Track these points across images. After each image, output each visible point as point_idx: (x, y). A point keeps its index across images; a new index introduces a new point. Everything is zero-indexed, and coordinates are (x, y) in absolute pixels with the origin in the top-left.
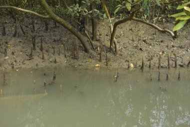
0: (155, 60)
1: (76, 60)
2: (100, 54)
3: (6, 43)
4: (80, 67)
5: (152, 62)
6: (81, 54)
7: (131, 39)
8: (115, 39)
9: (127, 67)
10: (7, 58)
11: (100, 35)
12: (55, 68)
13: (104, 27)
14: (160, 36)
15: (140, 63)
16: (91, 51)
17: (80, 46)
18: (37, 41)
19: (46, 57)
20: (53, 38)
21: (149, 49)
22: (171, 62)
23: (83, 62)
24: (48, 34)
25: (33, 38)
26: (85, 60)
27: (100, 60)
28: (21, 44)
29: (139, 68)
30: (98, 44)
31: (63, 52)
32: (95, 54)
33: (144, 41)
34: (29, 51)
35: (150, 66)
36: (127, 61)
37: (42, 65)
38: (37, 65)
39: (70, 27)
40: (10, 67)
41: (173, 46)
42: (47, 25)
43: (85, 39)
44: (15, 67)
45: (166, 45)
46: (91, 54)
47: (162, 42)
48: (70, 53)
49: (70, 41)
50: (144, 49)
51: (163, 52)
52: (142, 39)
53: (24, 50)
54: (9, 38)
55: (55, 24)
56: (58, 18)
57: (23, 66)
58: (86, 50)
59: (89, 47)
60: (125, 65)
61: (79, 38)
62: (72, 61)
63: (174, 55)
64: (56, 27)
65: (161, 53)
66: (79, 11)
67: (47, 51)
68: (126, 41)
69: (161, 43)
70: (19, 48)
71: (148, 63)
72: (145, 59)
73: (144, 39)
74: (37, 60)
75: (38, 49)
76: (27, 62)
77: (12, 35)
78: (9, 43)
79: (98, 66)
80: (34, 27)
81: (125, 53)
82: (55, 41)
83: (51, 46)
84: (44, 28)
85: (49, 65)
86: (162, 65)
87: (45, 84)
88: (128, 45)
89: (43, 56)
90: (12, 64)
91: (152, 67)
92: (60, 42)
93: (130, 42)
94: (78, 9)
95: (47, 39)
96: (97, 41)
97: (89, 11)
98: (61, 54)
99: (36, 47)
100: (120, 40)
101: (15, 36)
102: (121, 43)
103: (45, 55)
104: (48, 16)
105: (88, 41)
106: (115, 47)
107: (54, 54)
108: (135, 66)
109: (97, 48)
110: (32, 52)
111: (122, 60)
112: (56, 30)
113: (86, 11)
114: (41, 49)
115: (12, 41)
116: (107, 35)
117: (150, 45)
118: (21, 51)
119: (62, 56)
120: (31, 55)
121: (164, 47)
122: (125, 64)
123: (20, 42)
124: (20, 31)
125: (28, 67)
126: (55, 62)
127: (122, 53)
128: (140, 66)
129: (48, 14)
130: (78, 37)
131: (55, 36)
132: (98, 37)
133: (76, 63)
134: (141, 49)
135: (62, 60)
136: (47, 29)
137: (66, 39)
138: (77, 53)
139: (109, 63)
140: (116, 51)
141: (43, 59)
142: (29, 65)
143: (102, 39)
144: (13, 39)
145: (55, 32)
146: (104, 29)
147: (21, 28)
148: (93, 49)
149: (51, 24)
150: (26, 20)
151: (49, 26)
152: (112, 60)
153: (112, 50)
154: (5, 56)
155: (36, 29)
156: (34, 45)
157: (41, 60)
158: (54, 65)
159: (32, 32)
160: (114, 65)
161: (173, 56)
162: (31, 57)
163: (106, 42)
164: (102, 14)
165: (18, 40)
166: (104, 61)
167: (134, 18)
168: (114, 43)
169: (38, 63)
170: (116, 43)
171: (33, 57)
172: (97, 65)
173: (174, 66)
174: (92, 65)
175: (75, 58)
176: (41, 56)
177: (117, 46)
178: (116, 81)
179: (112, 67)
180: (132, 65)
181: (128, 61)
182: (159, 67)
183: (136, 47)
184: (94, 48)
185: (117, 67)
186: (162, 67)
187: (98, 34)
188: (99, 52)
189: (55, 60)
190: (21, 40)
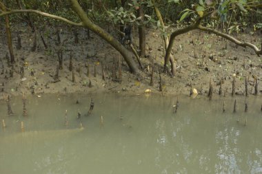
0: (227, 84)
1: (118, 84)
2: (151, 75)
3: (23, 59)
4: (124, 93)
5: (223, 86)
6: (125, 75)
7: (193, 55)
8: (171, 55)
9: (189, 93)
10: (24, 79)
11: (150, 49)
12: (90, 94)
13: (155, 39)
14: (233, 51)
15: (206, 88)
16: (138, 71)
17: (123, 65)
18: (64, 57)
19: (77, 79)
20: (86, 53)
21: (218, 69)
22: (249, 87)
23: (127, 86)
24: (79, 47)
25: (58, 53)
26: (131, 84)
27: (151, 84)
28: (43, 61)
29: (206, 94)
30: (148, 62)
31: (100, 71)
32: (143, 75)
33: (211, 58)
34: (54, 70)
35: (220, 93)
36: (188, 85)
37: (72, 89)
38: (65, 89)
39: (111, 38)
40: (29, 93)
41: (251, 66)
42: (76, 35)
43: (130, 55)
44: (36, 92)
45: (242, 63)
46: (139, 75)
47: (235, 59)
48: (110, 74)
49: (110, 58)
50: (211, 68)
51: (238, 74)
52: (207, 55)
53: (46, 69)
54: (26, 52)
55: (88, 34)
56: (95, 26)
57: (47, 91)
58: (132, 70)
59: (135, 66)
60: (186, 91)
61: (123, 54)
62: (113, 84)
63: (253, 77)
64: (89, 38)
65: (235, 75)
66: (125, 16)
67: (78, 71)
68: (185, 57)
69: (234, 61)
70: (40, 66)
71: (217, 88)
72: (212, 83)
73: (211, 55)
74: (65, 83)
75: (65, 69)
76: (52, 86)
77: (29, 49)
78: (26, 60)
79: (149, 92)
80: (59, 39)
81: (185, 74)
82: (88, 57)
83: (84, 64)
84: (73, 39)
85: (82, 90)
86: (236, 91)
87: (79, 115)
88: (188, 63)
89: (73, 78)
90: (32, 88)
91: (223, 94)
92: (95, 58)
93: (192, 59)
94: (123, 14)
95: (77, 54)
96: (146, 57)
97: (137, 17)
98: (97, 75)
99: (63, 65)
100: (177, 56)
101: (33, 50)
102: (179, 61)
103: (75, 76)
104: (81, 24)
105: (134, 58)
106: (172, 66)
107: (87, 75)
108: (200, 93)
109: (146, 67)
110: (57, 72)
111: (181, 84)
112: (89, 42)
113: (134, 16)
114: (71, 68)
115: (30, 57)
116: (159, 50)
117: (220, 63)
118: (43, 71)
119: (99, 78)
120: (57, 76)
121: (239, 66)
122: (186, 89)
123: (41, 58)
124: (40, 43)
125: (53, 92)
126: (90, 85)
127: (180, 74)
128: (206, 92)
129: (82, 20)
130: (121, 53)
131: (89, 50)
132: (147, 52)
133: (119, 88)
134: (207, 69)
135: (99, 83)
136: (77, 41)
137: (104, 54)
138: (120, 74)
139: (164, 88)
140: (172, 71)
141: (73, 81)
142: (55, 89)
143: (153, 55)
144: (32, 54)
145: (88, 46)
146: (155, 41)
147: (43, 39)
148: (141, 69)
149: (83, 35)
150: (48, 28)
151: (80, 37)
152: (167, 84)
153: (167, 70)
154: (22, 77)
155: (62, 41)
156: (61, 63)
157: (70, 83)
158: (89, 90)
159: (57, 44)
160: (171, 91)
161: (252, 79)
162: (56, 78)
163: (158, 59)
164: (155, 22)
165: (39, 55)
166: (156, 85)
168: (170, 60)
169: (67, 87)
170: (173, 60)
171: (60, 79)
172: (148, 90)
173: (253, 92)
174: (141, 91)
175: (116, 81)
176: (71, 77)
177: (175, 65)
179: (169, 93)
180: (195, 91)
181: (190, 86)
182: (232, 94)
183: (200, 66)
184: (143, 66)
185: (174, 93)
186: (236, 94)
187: (148, 48)
188: (149, 72)
189: (90, 83)
190: (42, 56)
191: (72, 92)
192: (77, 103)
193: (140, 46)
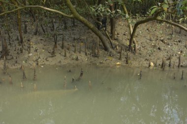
0: (175, 60)
1: (96, 58)
2: (120, 53)
3: (29, 40)
4: (102, 65)
5: (172, 61)
6: (101, 52)
7: (149, 38)
9: (148, 66)
10: (31, 55)
11: (118, 34)
13: (121, 27)
14: (177, 36)
15: (160, 62)
16: (111, 50)
17: (99, 45)
19: (68, 55)
20: (73, 36)
21: (167, 49)
23: (103, 60)
24: (68, 32)
25: (54, 36)
26: (106, 58)
28: (42, 42)
30: (117, 43)
31: (83, 50)
32: (114, 52)
33: (162, 41)
34: (51, 48)
35: (170, 65)
36: (147, 59)
37: (65, 62)
38: (60, 62)
39: (92, 26)
40: (35, 64)
42: (65, 24)
43: (104, 38)
44: (39, 64)
45: (184, 45)
46: (111, 52)
47: (179, 41)
48: (91, 51)
49: (90, 40)
50: (162, 48)
51: (181, 52)
52: (159, 38)
53: (45, 47)
54: (31, 36)
55: (74, 23)
57: (47, 63)
58: (106, 49)
59: (108, 46)
60: (146, 64)
62: (93, 59)
64: (74, 26)
65: (179, 53)
67: (68, 49)
68: (143, 40)
69: (179, 43)
70: (41, 45)
71: (167, 62)
72: (164, 59)
73: (162, 39)
74: (59, 57)
75: (59, 47)
76: (50, 59)
77: (33, 33)
78: (31, 41)
79: (119, 65)
80: (53, 26)
81: (144, 52)
82: (74, 39)
83: (72, 44)
84: (63, 27)
85: (71, 62)
86: (181, 64)
88: (146, 44)
89: (65, 54)
90: (37, 60)
91: (172, 67)
92: (79, 40)
93: (148, 41)
94: (101, 9)
95: (67, 37)
96: (115, 40)
97: (111, 11)
98: (81, 52)
100: (137, 39)
101: (35, 34)
102: (139, 43)
106: (135, 46)
107: (75, 52)
108: (155, 65)
109: (116, 47)
110: (54, 50)
111: (142, 59)
112: (74, 29)
114: (62, 47)
115: (34, 39)
116: (124, 35)
117: (168, 44)
118: (43, 49)
119: (83, 54)
120: (53, 52)
121: (183, 47)
122: (145, 62)
123: (42, 40)
124: (40, 29)
125: (52, 64)
126: (77, 59)
127: (141, 52)
128: (159, 65)
131: (75, 35)
132: (116, 36)
133: (98, 61)
134: (159, 49)
135: (84, 58)
136: (66, 28)
137: (85, 37)
138: (98, 52)
139: (129, 62)
140: (135, 50)
141: (65, 56)
142: (52, 62)
143: (120, 39)
144: (35, 37)
145: (74, 31)
146: (121, 29)
148: (112, 47)
149: (70, 24)
150: (45, 19)
151: (68, 25)
152: (132, 59)
153: (131, 49)
154: (29, 53)
155: (55, 28)
156: (56, 43)
157: (63, 58)
158: (77, 62)
159: (52, 30)
160: (134, 64)
162: (53, 54)
163: (124, 41)
165: (40, 38)
166: (123, 59)
168: (134, 43)
169: (61, 60)
170: (136, 42)
171: (56, 54)
172: (118, 63)
174: (113, 64)
175: (95, 56)
177: (137, 45)
179: (133, 65)
180: (152, 64)
182: (179, 66)
183: (154, 46)
184: (114, 46)
185: (137, 65)
186: (182, 66)
187: (116, 33)
188: (118, 51)
189: (77, 58)
190: (42, 38)
191: (64, 64)
192: (70, 71)
193: (111, 32)
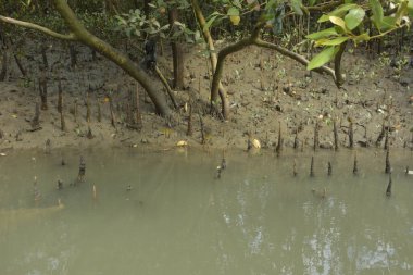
0: (308, 131)
1: (135, 132)
2: (188, 119)
4: (144, 148)
5: (301, 136)
6: (147, 118)
7: (258, 85)
8: (221, 86)
9: (246, 146)
11: (192, 77)
13: (200, 61)
14: (321, 80)
15: (273, 139)
16: (170, 112)
17: (146, 102)
18: (49, 91)
19: (69, 124)
20: (87, 82)
21: (295, 108)
22: (341, 136)
23: (150, 136)
24: (78, 74)
25: (40, 84)
26: (156, 132)
27: (188, 133)
28: (16, 96)
29: (273, 148)
30: (185, 96)
31: (108, 114)
32: (177, 118)
33: (287, 91)
34: (33, 112)
35: (295, 145)
36: (247, 133)
37: (60, 142)
38: (48, 143)
39: (123, 59)
41: (347, 102)
42: (74, 54)
43: (156, 86)
45: (333, 99)
46: (170, 118)
47: (324, 92)
48: (123, 116)
49: (124, 93)
50: (284, 107)
51: (326, 115)
52: (281, 86)
53: (19, 109)
55: (94, 53)
57: (17, 145)
58: (159, 111)
59: (164, 103)
60: (242, 143)
62: (128, 134)
63: (349, 120)
64: (95, 59)
65: (321, 117)
66: (141, 24)
67: (72, 112)
68: (246, 89)
69: (322, 95)
70: (11, 105)
71: (292, 139)
72: (285, 129)
73: (286, 86)
74: (49, 132)
75: (52, 109)
76: (27, 137)
79: (183, 146)
80: (45, 60)
81: (244, 116)
82: (91, 90)
83: (82, 102)
84: (69, 61)
85: (76, 143)
86: (321, 142)
87: (60, 184)
88: (250, 99)
89: (63, 123)
91: (300, 148)
92: (101, 92)
93: (257, 92)
94: (138, 21)
95: (73, 85)
96: (184, 89)
97: (161, 26)
98: (103, 119)
99: (49, 103)
100: (233, 87)
101: (2, 78)
102: (237, 95)
103: (66, 121)
105: (164, 91)
106: (223, 103)
107: (87, 117)
108: (264, 146)
109: (182, 106)
110: (38, 114)
111: (235, 132)
112: (94, 65)
113: (157, 24)
114: (59, 108)
116: (206, 78)
117: (299, 99)
118: (15, 112)
119: (105, 124)
120: (36, 119)
121: (329, 103)
122: (243, 140)
123: (14, 91)
124: (13, 67)
125: (28, 146)
126: (90, 135)
127: (235, 117)
128: (273, 145)
130: (141, 83)
131: (93, 79)
132: (186, 82)
133: (136, 139)
134: (278, 108)
135: (105, 132)
136: (74, 62)
137: (116, 85)
138: (139, 118)
139: (208, 138)
140: (223, 112)
141: (62, 129)
142: (32, 141)
143: (195, 87)
145: (94, 71)
146: (200, 64)
147: (17, 61)
148: (174, 107)
149: (85, 53)
150: (29, 42)
151: (80, 58)
152: (214, 133)
153: (216, 111)
155: (50, 63)
156: (44, 99)
157: (57, 132)
158: (86, 142)
159: (41, 69)
160: (218, 143)
161: (347, 123)
162: (35, 124)
163: (203, 92)
164: (191, 32)
165: (10, 87)
166: (197, 134)
167: (259, 40)
168: (220, 94)
169: (51, 138)
170: (225, 94)
171: (41, 125)
172: (182, 143)
173: (347, 143)
174: (171, 143)
175: (133, 128)
176: (58, 123)
177: (227, 101)
178: (219, 177)
179: (214, 146)
180: (257, 143)
181: (249, 135)
182: (314, 147)
183: (268, 103)
184: (177, 104)
185: (224, 146)
186: (321, 147)
187: (188, 75)
188: (187, 114)
189: (90, 132)
190: (15, 88)
191: (59, 146)
192: (63, 164)
193: (175, 71)
